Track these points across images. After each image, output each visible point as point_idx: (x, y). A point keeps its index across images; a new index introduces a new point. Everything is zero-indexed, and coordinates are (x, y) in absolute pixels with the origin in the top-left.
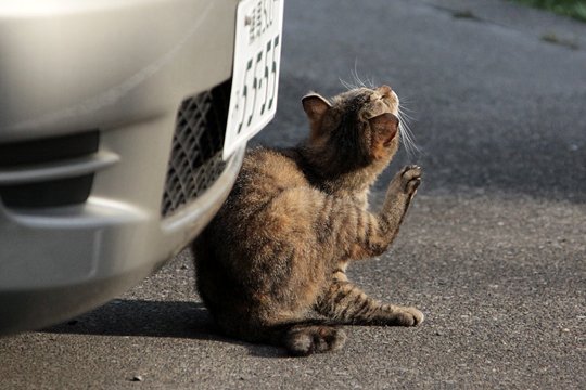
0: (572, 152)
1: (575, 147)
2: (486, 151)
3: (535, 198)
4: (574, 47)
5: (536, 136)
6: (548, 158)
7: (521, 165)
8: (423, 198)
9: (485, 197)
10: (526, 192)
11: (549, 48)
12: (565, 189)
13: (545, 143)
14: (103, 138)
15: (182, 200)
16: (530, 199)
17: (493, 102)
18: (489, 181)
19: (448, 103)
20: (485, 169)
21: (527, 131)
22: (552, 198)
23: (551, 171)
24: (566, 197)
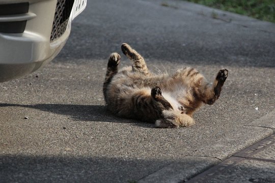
0: (183, 47)
1: (184, 45)
2: (146, 46)
3: (171, 62)
4: (176, 8)
5: (167, 41)
6: (174, 49)
7: (162, 51)
8: (124, 62)
9: (150, 62)
10: (167, 60)
11: (164, 8)
12: (183, 59)
13: (171, 43)
14: (30, 7)
15: (55, 37)
16: (169, 62)
17: (145, 29)
18: (150, 56)
19: (125, 29)
20: (147, 52)
21: (162, 39)
22: (178, 63)
23: (176, 53)
24: (184, 62)
